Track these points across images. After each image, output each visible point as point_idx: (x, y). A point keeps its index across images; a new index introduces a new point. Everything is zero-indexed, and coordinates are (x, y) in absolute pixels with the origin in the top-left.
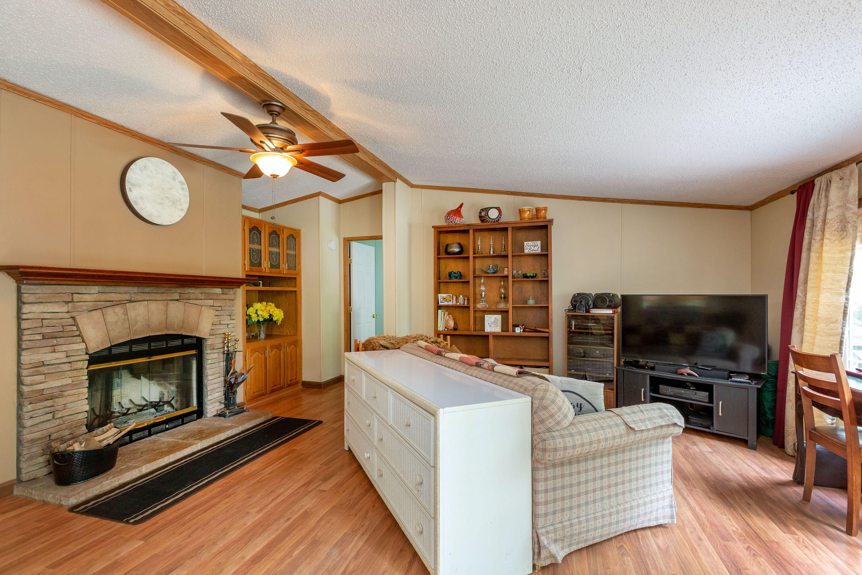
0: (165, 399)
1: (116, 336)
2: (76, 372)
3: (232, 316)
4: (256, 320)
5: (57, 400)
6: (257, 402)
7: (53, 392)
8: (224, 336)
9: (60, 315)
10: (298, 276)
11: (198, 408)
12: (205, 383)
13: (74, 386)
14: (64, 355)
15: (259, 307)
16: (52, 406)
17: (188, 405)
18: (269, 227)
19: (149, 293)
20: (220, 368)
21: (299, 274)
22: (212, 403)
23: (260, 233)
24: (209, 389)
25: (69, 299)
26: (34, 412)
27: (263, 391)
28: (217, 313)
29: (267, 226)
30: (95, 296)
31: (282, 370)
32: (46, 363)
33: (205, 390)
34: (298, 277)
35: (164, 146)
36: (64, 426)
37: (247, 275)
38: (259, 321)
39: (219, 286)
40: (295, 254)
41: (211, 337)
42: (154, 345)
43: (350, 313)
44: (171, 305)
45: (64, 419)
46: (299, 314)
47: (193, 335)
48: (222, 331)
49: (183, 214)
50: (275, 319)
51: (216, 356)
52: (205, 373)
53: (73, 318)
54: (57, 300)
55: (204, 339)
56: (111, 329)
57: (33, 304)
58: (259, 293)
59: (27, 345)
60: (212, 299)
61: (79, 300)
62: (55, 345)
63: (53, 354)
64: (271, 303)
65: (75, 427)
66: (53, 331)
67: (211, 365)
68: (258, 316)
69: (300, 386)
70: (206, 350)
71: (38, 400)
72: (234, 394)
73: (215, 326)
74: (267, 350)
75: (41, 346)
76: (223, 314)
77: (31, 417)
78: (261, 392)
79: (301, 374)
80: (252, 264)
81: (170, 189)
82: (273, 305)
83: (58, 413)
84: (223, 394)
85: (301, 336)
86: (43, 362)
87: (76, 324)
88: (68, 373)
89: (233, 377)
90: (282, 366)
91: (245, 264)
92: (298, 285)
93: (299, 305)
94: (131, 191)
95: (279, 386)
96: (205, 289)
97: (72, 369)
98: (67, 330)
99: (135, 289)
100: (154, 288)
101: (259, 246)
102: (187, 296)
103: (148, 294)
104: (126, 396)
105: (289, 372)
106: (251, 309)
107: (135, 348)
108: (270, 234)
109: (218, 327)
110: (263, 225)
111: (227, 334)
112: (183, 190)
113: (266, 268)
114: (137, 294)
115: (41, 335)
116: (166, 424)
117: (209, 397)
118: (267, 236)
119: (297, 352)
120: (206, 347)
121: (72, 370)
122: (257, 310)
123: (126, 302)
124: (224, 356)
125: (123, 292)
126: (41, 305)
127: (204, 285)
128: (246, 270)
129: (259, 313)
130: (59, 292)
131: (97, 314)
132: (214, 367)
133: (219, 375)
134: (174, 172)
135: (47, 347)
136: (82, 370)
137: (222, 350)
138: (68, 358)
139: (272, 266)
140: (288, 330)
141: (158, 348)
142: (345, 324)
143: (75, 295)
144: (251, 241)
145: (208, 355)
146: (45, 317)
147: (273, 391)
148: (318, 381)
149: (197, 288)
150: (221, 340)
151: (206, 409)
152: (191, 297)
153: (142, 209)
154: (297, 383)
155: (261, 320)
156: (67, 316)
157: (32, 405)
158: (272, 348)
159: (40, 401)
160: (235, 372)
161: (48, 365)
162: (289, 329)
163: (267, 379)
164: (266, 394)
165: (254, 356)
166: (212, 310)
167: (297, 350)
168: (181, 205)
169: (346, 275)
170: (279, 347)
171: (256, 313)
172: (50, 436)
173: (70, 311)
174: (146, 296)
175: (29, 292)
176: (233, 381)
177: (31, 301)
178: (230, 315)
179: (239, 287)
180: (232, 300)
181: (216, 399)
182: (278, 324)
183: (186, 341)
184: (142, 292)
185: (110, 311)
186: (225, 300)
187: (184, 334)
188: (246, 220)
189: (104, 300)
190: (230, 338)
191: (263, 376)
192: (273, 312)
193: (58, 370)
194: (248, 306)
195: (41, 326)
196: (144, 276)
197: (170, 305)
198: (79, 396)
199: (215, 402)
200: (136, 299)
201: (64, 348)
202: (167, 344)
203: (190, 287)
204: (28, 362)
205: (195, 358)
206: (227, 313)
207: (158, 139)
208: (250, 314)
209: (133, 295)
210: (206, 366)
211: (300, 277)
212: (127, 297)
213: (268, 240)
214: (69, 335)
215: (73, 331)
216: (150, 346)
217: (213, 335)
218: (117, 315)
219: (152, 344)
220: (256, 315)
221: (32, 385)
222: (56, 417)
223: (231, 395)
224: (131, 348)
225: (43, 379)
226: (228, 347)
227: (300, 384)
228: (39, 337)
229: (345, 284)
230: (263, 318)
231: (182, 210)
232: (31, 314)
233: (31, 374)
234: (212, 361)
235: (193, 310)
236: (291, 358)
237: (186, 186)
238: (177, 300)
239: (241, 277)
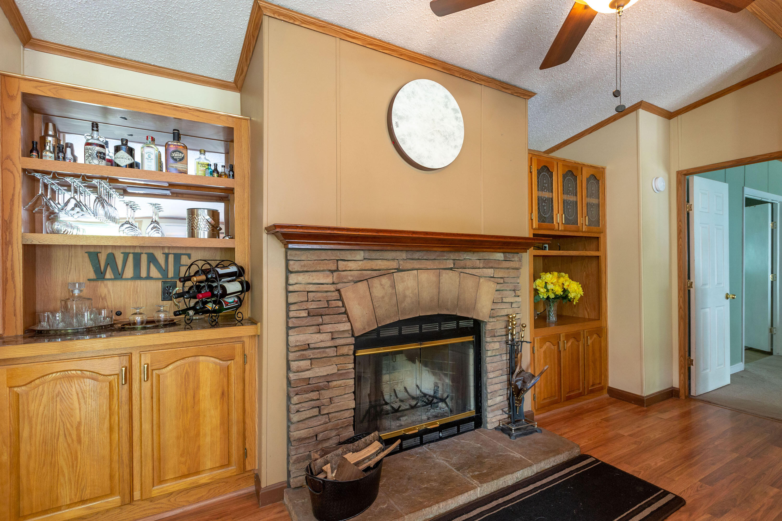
0: (439, 395)
1: (383, 315)
2: (342, 358)
3: (516, 291)
4: (545, 297)
5: (322, 392)
6: (548, 411)
7: (319, 381)
8: (506, 318)
9: (325, 288)
10: (602, 234)
11: (476, 413)
12: (485, 381)
13: (340, 375)
14: (328, 336)
15: (550, 279)
16: (319, 399)
17: (464, 408)
18: (563, 165)
19: (418, 259)
20: (502, 362)
21: (603, 231)
22: (493, 411)
23: (551, 176)
24: (489, 391)
25: (334, 268)
26: (300, 405)
27: (556, 398)
28: (499, 287)
29: (560, 164)
30: (360, 263)
31: (581, 369)
32: (312, 346)
33: (484, 391)
34: (602, 236)
35: (434, 64)
36: (330, 425)
37: (534, 235)
38: (548, 298)
39: (501, 250)
40: (597, 202)
41: (491, 320)
42: (427, 328)
43: (689, 291)
44: (444, 275)
45: (330, 415)
46: (603, 290)
47: (470, 316)
48: (505, 312)
49: (456, 152)
50: (571, 295)
51: (497, 346)
52: (485, 369)
53: (338, 290)
54: (322, 269)
55: (483, 321)
56: (377, 306)
57: (298, 274)
58: (544, 260)
59: (293, 323)
60: (492, 268)
61: (344, 269)
62: (321, 324)
63: (318, 335)
64: (563, 274)
65: (341, 428)
66: (318, 307)
67: (491, 358)
68: (548, 291)
69: (606, 395)
70: (485, 336)
71: (305, 391)
72: (520, 403)
73: (495, 305)
74: (562, 340)
75: (306, 325)
76: (506, 289)
77: (298, 411)
78: (553, 399)
79: (606, 377)
80: (541, 219)
81: (442, 120)
82: (567, 276)
83: (324, 408)
84: (506, 399)
85: (606, 321)
86: (308, 344)
87: (341, 299)
88: (335, 359)
89: (520, 380)
90: (581, 363)
91: (532, 220)
92: (602, 247)
93: (603, 276)
94: (397, 126)
95: (577, 392)
96: (484, 254)
97: (338, 354)
98: (332, 306)
99: (404, 255)
100: (425, 253)
101: (550, 194)
102: (462, 263)
103: (418, 261)
104: (401, 382)
105: (591, 371)
106: (538, 281)
107: (406, 331)
108: (564, 176)
109: (499, 306)
110: (555, 163)
111: (511, 317)
112: (457, 120)
113: (559, 224)
114: (405, 261)
115: (307, 311)
116: (440, 431)
117: (490, 402)
118: (560, 179)
119: (601, 345)
120: (485, 333)
121: (339, 356)
122: (546, 283)
123: (394, 271)
124: (507, 347)
125: (391, 258)
126: (306, 274)
127: (483, 248)
128: (534, 227)
129: (550, 287)
130: (323, 259)
131: (362, 286)
132: (495, 360)
133: (500, 372)
134: (446, 97)
135: (313, 325)
136: (348, 357)
137: (504, 338)
138: (334, 341)
139: (568, 221)
140: (586, 312)
141: (430, 331)
142: (680, 308)
143: (340, 262)
144: (541, 188)
145: (488, 344)
146: (310, 290)
147: (569, 398)
148: (638, 393)
149: (474, 252)
150: (503, 325)
151: (486, 416)
152: (467, 265)
153: (410, 149)
154: (601, 389)
155: (552, 296)
156: (332, 288)
157: (298, 396)
158: (568, 337)
159: (307, 392)
160: (522, 371)
161: (315, 348)
162: (586, 309)
163: (561, 381)
164: (561, 402)
165: (545, 347)
166: (492, 283)
167: (600, 342)
168: (455, 140)
169: (683, 230)
170: (576, 336)
171: (546, 287)
172: (316, 436)
173: (336, 281)
174: (416, 264)
175: (294, 259)
176: (519, 384)
177: (296, 270)
178: (514, 290)
179: (525, 250)
180: (517, 269)
181: (498, 405)
182: (575, 303)
183: (462, 324)
184: (411, 258)
185: (376, 282)
186: (508, 268)
187: (459, 314)
188: (533, 158)
189: (370, 268)
190: (514, 323)
191: (556, 377)
192: (568, 286)
193: (324, 355)
194: (536, 277)
195: (307, 300)
196: (411, 236)
197: (442, 276)
198: (345, 389)
199: (497, 409)
200: (405, 268)
201: (329, 328)
202: (440, 327)
203: (466, 251)
204: (294, 345)
205: (472, 346)
206: (511, 287)
207: (428, 55)
208: (538, 288)
209: (401, 262)
210: (486, 359)
211: (605, 236)
212: (394, 264)
213: (562, 184)
214: (335, 312)
215: (339, 307)
216: (421, 328)
217: (494, 317)
218: (384, 289)
219: (424, 326)
220: (546, 290)
221: (298, 372)
222: (322, 413)
223: (517, 403)
224: (400, 330)
225: (309, 366)
226: (512, 334)
227: (605, 391)
228: (304, 314)
229: (679, 245)
230: (554, 293)
231: (456, 147)
232: (297, 285)
233: (297, 359)
234: (492, 353)
235: (469, 283)
236: (594, 353)
237: (460, 115)
238: (451, 269)
239: (527, 236)
